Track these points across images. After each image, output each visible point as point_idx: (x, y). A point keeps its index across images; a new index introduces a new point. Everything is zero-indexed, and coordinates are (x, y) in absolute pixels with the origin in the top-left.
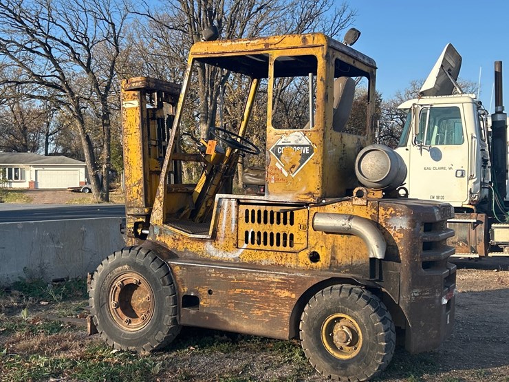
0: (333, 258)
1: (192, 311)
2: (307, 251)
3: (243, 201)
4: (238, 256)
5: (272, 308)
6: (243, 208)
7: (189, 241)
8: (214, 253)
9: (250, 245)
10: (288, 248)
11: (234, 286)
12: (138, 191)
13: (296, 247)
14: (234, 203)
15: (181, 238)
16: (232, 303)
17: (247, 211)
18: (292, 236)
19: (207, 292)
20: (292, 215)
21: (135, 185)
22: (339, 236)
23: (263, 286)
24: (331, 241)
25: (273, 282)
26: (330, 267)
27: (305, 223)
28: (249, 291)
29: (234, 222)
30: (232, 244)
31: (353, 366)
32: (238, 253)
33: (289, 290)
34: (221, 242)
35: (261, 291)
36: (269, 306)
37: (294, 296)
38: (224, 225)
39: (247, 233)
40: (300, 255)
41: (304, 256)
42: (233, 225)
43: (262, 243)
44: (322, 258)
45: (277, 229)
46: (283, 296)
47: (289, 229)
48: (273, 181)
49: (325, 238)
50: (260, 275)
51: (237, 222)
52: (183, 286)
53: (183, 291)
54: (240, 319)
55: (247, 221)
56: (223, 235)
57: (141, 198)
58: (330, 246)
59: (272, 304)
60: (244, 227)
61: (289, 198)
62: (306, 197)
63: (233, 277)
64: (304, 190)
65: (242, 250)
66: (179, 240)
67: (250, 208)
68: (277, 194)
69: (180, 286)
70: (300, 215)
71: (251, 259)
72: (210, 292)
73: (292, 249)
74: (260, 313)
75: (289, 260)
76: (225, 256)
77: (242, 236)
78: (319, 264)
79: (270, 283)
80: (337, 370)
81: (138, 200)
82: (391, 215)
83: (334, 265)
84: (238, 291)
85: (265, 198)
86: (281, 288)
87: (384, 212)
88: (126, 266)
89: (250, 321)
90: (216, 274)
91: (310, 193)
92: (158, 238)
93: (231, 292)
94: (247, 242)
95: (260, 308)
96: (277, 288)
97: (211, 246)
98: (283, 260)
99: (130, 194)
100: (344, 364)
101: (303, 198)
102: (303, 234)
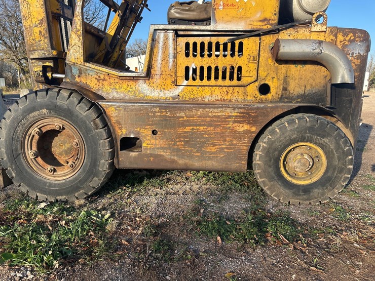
0: (285, 89)
1: (133, 154)
2: (257, 84)
3: (181, 33)
4: (177, 93)
5: (228, 143)
6: (182, 41)
7: (117, 80)
8: (149, 92)
9: (191, 82)
10: (235, 82)
11: (184, 124)
12: (40, 32)
13: (244, 81)
14: (171, 35)
15: (107, 78)
16: (181, 141)
17: (187, 45)
18: (240, 69)
19: (150, 132)
20: (241, 44)
21: (36, 26)
22: (293, 66)
23: (218, 121)
24: (283, 71)
25: (230, 117)
26: (281, 98)
27: (256, 54)
28: (202, 128)
29: (171, 56)
30: (169, 81)
31: (316, 190)
32: (177, 91)
33: (249, 123)
34: (157, 79)
35: (216, 126)
36: (225, 141)
37: (254, 129)
38: (159, 61)
39: (187, 69)
40: (249, 88)
41: (253, 89)
42: (171, 60)
43: (205, 78)
44: (273, 90)
45: (223, 61)
46: (241, 130)
47: (237, 61)
48: (221, 8)
49: (277, 69)
50: (215, 110)
51: (175, 57)
52: (121, 129)
53: (120, 133)
54: (191, 157)
55: (187, 55)
56: (158, 73)
57: (46, 40)
58: (282, 77)
59: (228, 139)
60: (183, 62)
61: (241, 26)
62: (261, 24)
63: (183, 114)
64: (259, 16)
65: (181, 88)
66: (104, 80)
67: (191, 40)
68: (227, 22)
69: (117, 129)
70: (250, 44)
71: (192, 97)
72: (154, 132)
73: (240, 83)
74: (214, 149)
75: (236, 94)
76: (162, 94)
77: (181, 72)
78: (269, 96)
79: (227, 118)
81: (42, 42)
82: (350, 41)
83: (285, 97)
84: (188, 129)
85: (211, 27)
86: (239, 122)
87: (342, 38)
88: (45, 111)
89: (202, 158)
90: (161, 112)
91: (265, 20)
92: (77, 79)
93: (180, 130)
94: (187, 78)
95: (214, 145)
96: (235, 122)
97: (145, 85)
98: (229, 95)
99: (31, 35)
100: (307, 189)
101: (257, 25)
102: (253, 66)
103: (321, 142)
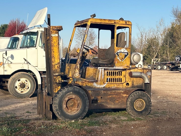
0: (133, 84)
1: (95, 104)
2: (126, 83)
3: (106, 69)
4: (105, 86)
5: (121, 100)
6: (106, 71)
7: (88, 83)
8: (97, 86)
9: (108, 83)
10: (120, 82)
13: (122, 82)
14: (103, 70)
15: (85, 82)
16: (109, 100)
17: (107, 72)
18: (121, 79)
19: (100, 98)
20: (121, 73)
22: (134, 78)
23: (118, 94)
24: (132, 79)
25: (121, 92)
26: (132, 87)
27: (125, 75)
28: (114, 96)
29: (103, 75)
30: (102, 82)
31: (143, 112)
32: (104, 85)
33: (126, 94)
34: (99, 82)
36: (120, 99)
37: (127, 96)
38: (100, 77)
39: (107, 79)
40: (124, 84)
41: (125, 84)
42: (103, 77)
43: (112, 82)
44: (130, 85)
45: (117, 77)
46: (124, 96)
47: (121, 77)
48: (116, 63)
49: (130, 79)
50: (118, 91)
51: (104, 76)
52: (92, 97)
54: (111, 105)
55: (107, 75)
56: (99, 80)
57: (59, 69)
58: (132, 81)
59: (121, 99)
60: (106, 77)
61: (122, 68)
62: (126, 67)
63: (109, 92)
65: (106, 84)
66: (84, 83)
67: (109, 71)
68: (118, 67)
70: (123, 73)
71: (109, 87)
72: (101, 98)
73: (121, 83)
74: (117, 102)
75: (120, 86)
76: (100, 86)
77: (106, 80)
78: (129, 86)
79: (120, 93)
80: (139, 114)
82: (147, 71)
83: (133, 86)
84: (111, 96)
85: (114, 68)
86: (124, 94)
87: (145, 71)
88: (71, 93)
89: (114, 105)
91: (127, 66)
92: (76, 83)
93: (109, 97)
94: (107, 81)
95: (117, 100)
96: (123, 94)
97: (95, 84)
98: (119, 86)
99: (54, 68)
100: (141, 112)
102: (124, 78)
103: (144, 98)
